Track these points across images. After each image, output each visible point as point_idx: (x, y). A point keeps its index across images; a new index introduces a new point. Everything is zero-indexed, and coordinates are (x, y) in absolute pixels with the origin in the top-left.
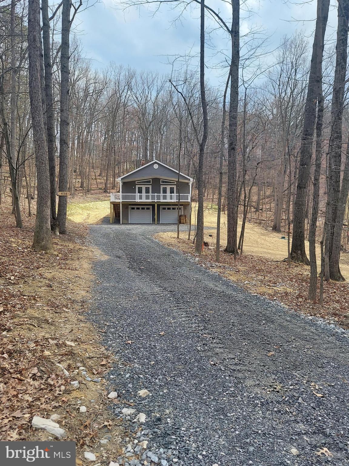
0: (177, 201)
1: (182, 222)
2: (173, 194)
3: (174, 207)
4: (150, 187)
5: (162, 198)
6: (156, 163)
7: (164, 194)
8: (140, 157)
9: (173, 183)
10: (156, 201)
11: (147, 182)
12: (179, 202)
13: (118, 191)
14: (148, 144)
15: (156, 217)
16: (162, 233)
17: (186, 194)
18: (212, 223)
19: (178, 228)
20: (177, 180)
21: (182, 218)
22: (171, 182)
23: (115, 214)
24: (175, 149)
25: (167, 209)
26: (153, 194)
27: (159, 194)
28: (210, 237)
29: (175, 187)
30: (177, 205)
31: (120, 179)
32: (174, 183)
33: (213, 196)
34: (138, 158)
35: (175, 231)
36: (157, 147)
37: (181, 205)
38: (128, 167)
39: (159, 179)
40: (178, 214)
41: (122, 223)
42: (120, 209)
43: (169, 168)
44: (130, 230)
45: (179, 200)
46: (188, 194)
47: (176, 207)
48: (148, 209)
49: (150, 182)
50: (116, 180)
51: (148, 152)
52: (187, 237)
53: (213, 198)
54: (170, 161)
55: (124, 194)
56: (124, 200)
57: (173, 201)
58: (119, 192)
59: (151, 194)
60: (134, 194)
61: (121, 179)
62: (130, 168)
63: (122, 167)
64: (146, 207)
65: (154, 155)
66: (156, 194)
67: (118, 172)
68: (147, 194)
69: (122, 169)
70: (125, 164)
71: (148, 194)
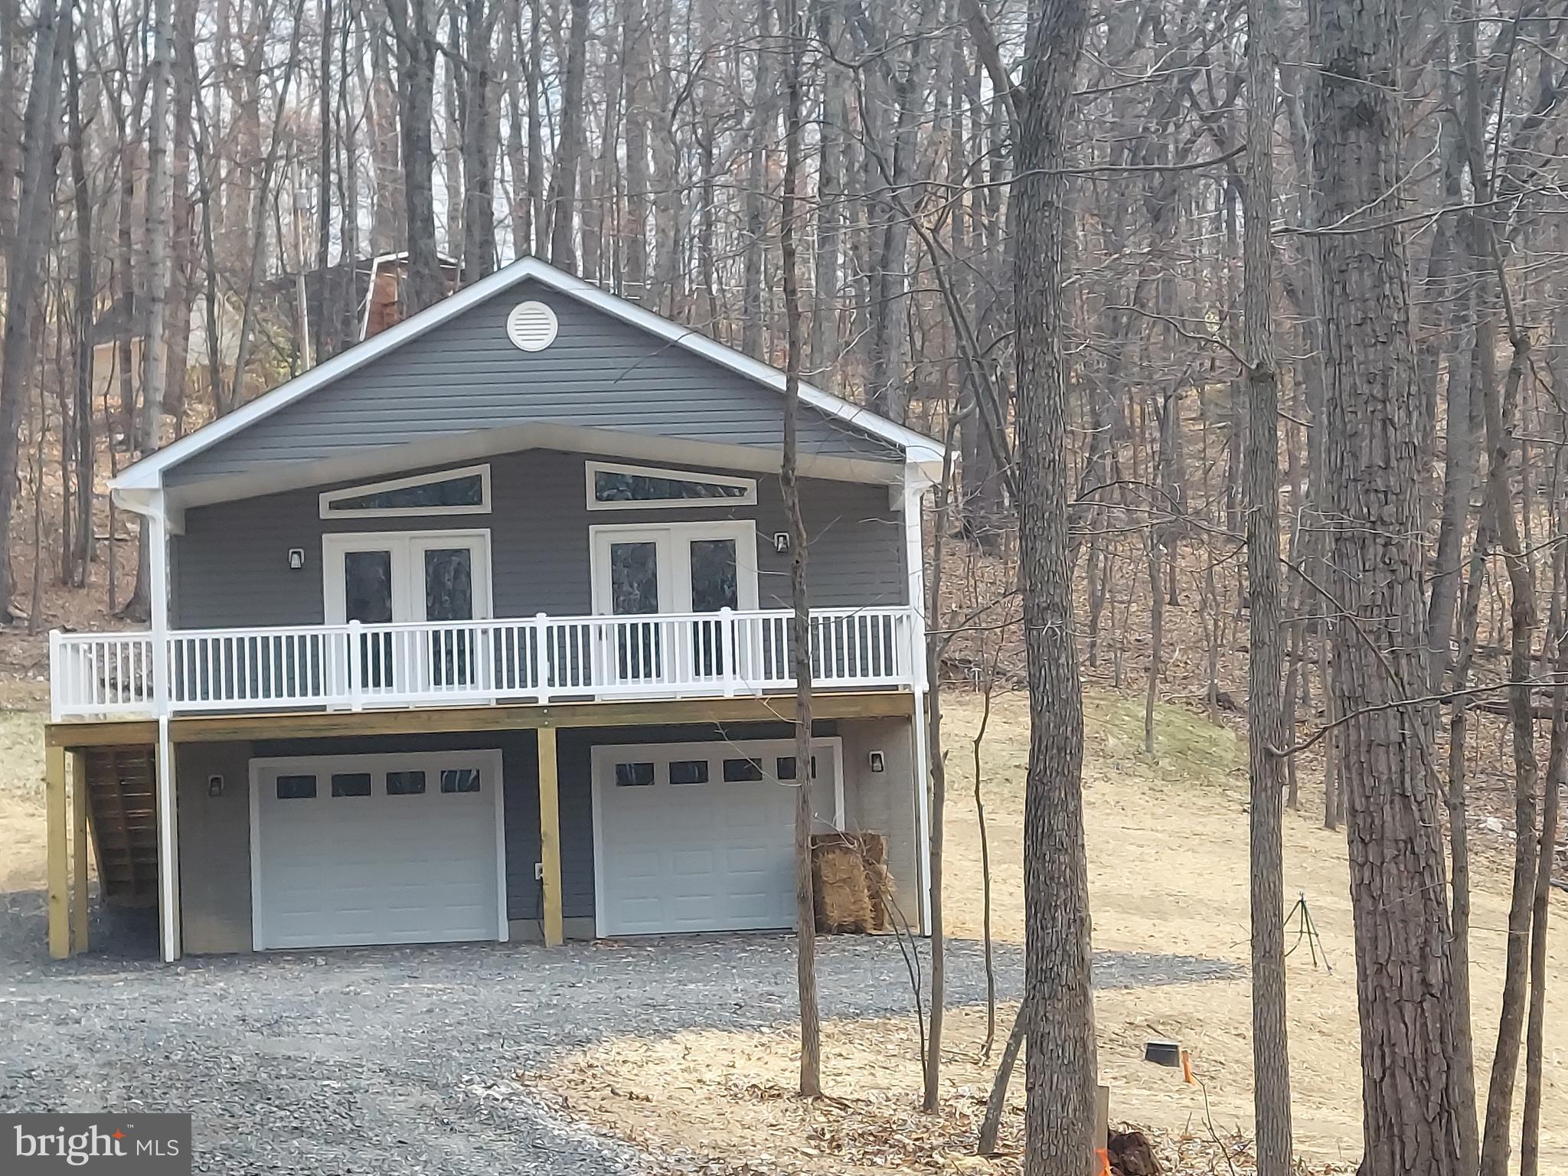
0: (775, 683)
1: (834, 915)
2: (725, 614)
3: (739, 749)
4: (478, 545)
5: (604, 655)
6: (528, 288)
7: (628, 620)
8: (349, 236)
9: (712, 490)
10: (543, 694)
11: (442, 494)
12: (803, 693)
13: (122, 599)
14: (438, 99)
15: (550, 867)
16: (629, 1049)
17: (868, 612)
18: (1162, 915)
19: (806, 985)
20: (770, 460)
21: (838, 865)
22: (691, 490)
23: (103, 853)
24: (723, 143)
25: (662, 773)
26: (515, 623)
27: (579, 621)
28: (1154, 1069)
29: (743, 535)
30: (784, 730)
31: (147, 474)
32: (728, 491)
33: (1157, 615)
34: (335, 250)
35: (772, 1019)
36: (535, 126)
37: (823, 728)
38: (229, 342)
39: (569, 463)
40: (802, 822)
41: (185, 956)
42: (153, 801)
43: (675, 347)
44: (274, 1026)
45: (802, 670)
46: (894, 612)
47: (768, 751)
48: (458, 782)
49: (468, 491)
50: (103, 483)
51: (438, 181)
52: (912, 1075)
53: (1157, 637)
54: (671, 273)
55: (197, 635)
56: (199, 704)
57: (727, 686)
58: (136, 612)
59: (492, 624)
60: (308, 631)
61: (170, 475)
62: (248, 356)
63: (160, 350)
64: (433, 763)
65: (501, 208)
66: (542, 621)
67: (115, 401)
68: (442, 626)
69: (162, 367)
70: (197, 318)
71: (455, 626)
